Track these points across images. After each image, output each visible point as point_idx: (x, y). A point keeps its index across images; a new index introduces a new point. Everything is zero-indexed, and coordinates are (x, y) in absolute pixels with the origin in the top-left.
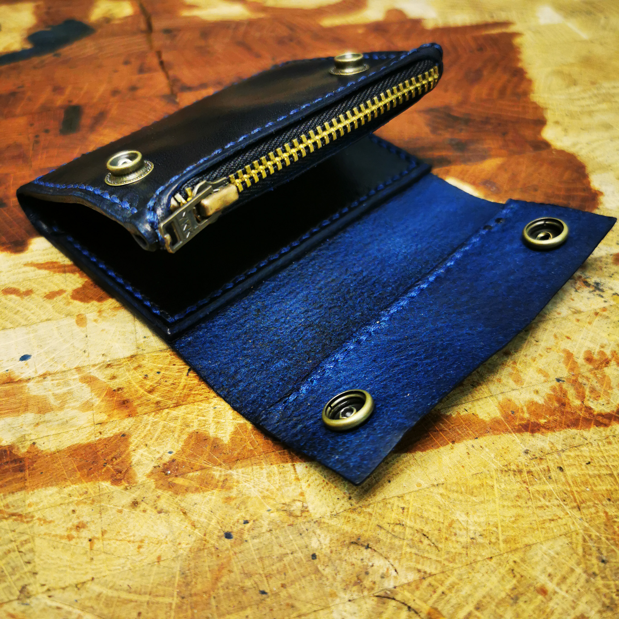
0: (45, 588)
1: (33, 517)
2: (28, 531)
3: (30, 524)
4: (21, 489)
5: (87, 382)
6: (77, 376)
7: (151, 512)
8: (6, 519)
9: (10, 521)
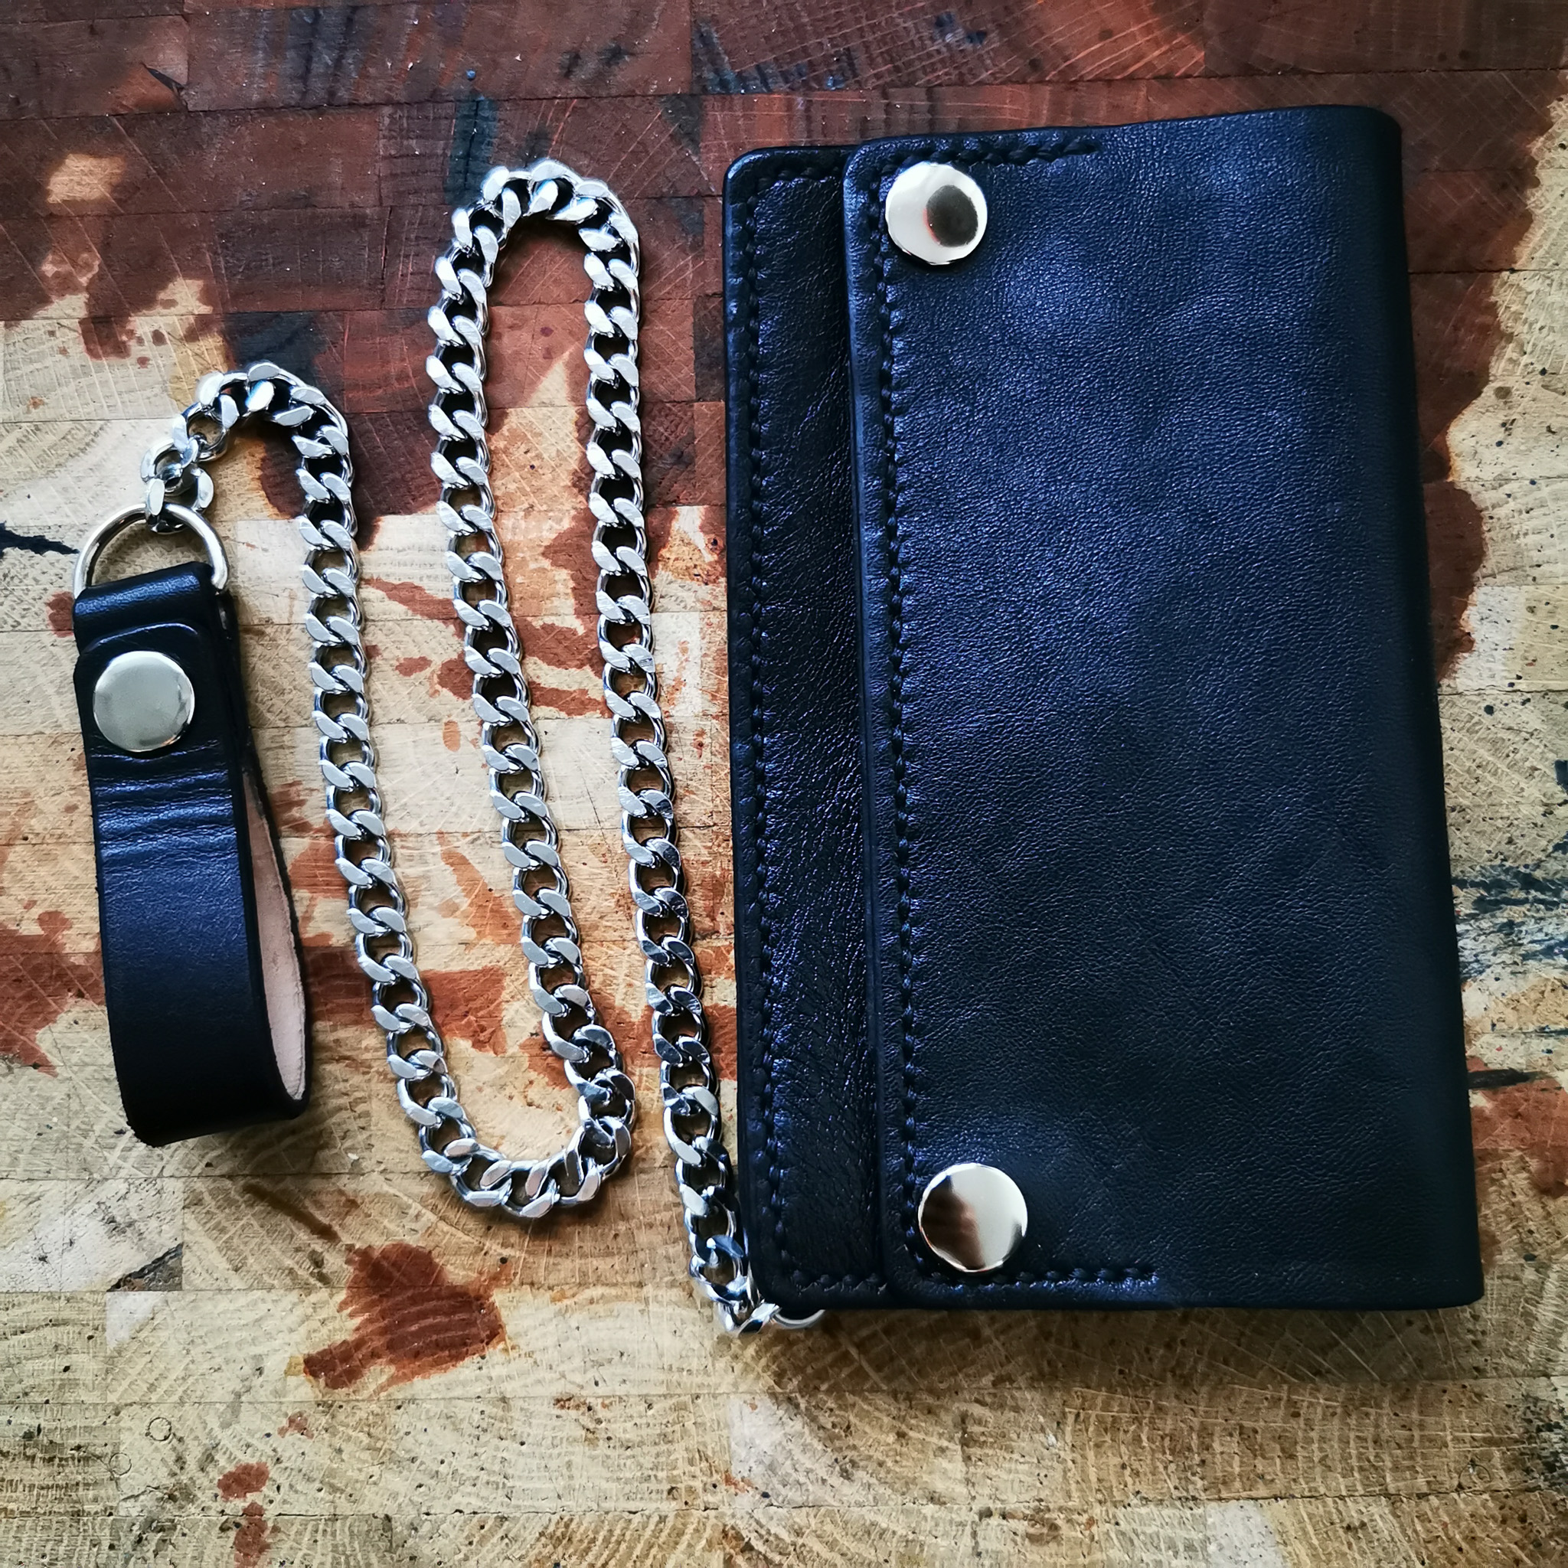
0: (383, 1167)
1: (370, 1067)
2: (364, 1085)
3: (367, 1077)
4: (356, 1023)
5: (452, 865)
6: (438, 849)
7: (518, 1102)
8: (338, 1061)
9: (342, 1065)
